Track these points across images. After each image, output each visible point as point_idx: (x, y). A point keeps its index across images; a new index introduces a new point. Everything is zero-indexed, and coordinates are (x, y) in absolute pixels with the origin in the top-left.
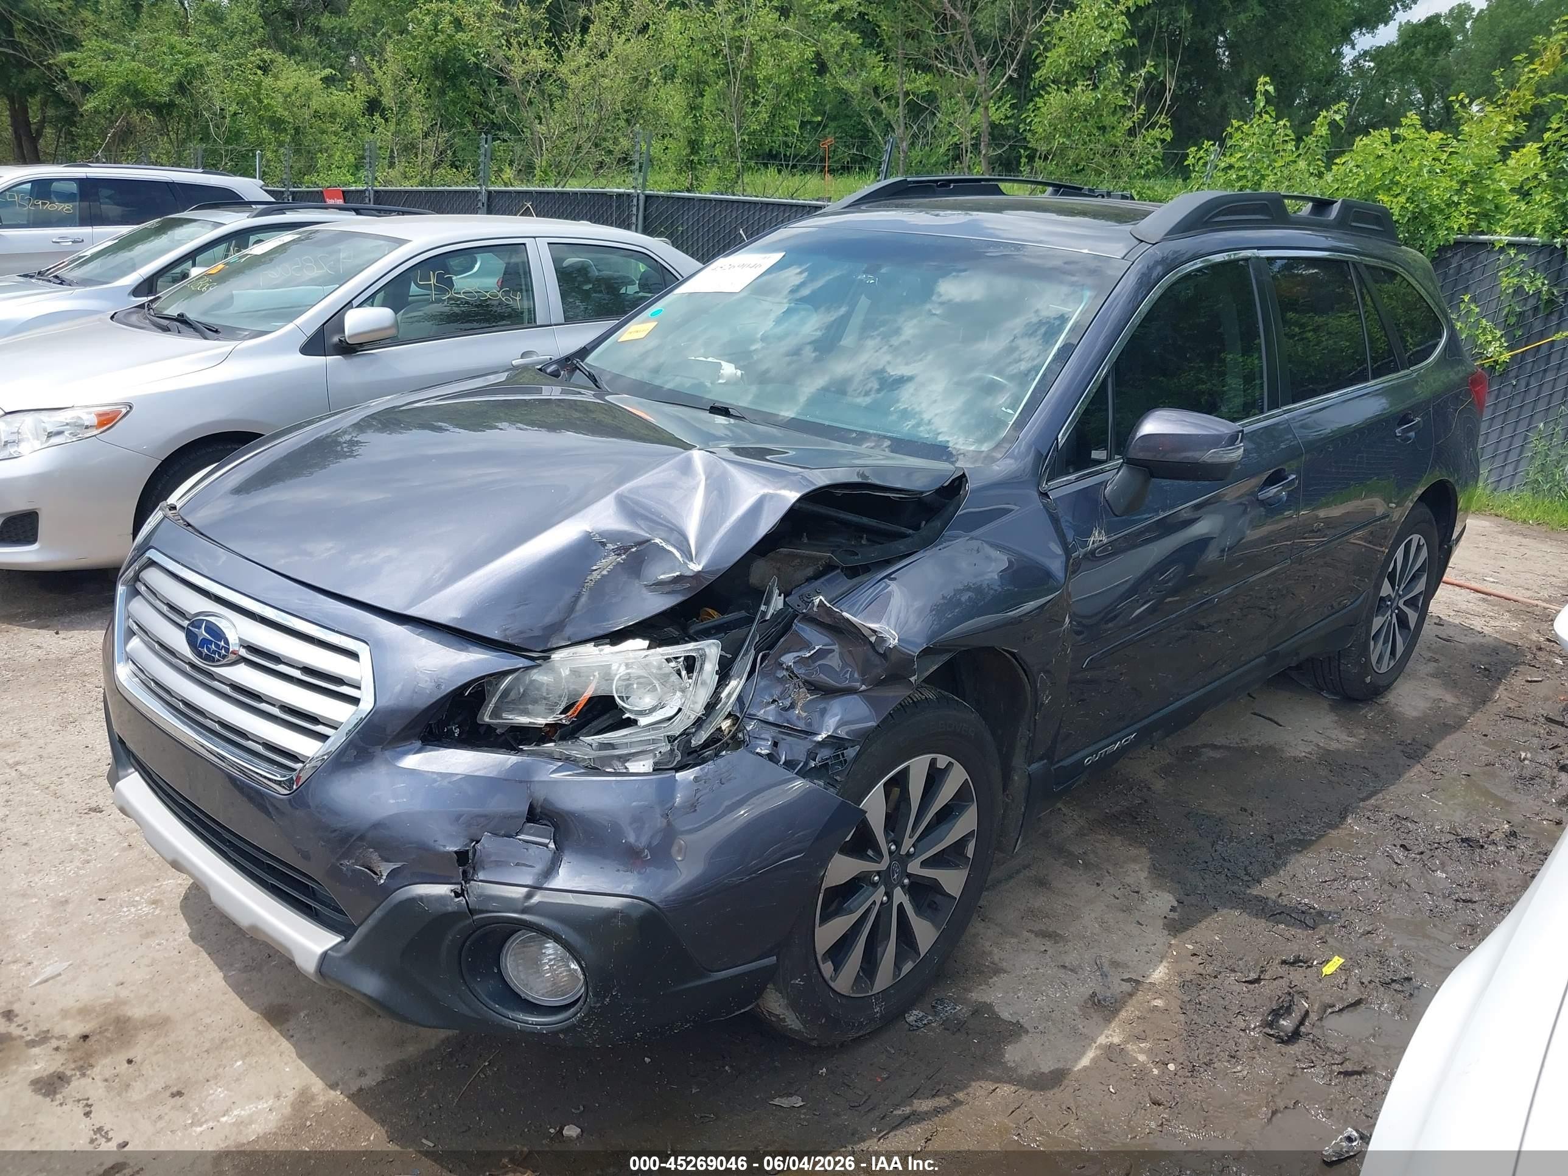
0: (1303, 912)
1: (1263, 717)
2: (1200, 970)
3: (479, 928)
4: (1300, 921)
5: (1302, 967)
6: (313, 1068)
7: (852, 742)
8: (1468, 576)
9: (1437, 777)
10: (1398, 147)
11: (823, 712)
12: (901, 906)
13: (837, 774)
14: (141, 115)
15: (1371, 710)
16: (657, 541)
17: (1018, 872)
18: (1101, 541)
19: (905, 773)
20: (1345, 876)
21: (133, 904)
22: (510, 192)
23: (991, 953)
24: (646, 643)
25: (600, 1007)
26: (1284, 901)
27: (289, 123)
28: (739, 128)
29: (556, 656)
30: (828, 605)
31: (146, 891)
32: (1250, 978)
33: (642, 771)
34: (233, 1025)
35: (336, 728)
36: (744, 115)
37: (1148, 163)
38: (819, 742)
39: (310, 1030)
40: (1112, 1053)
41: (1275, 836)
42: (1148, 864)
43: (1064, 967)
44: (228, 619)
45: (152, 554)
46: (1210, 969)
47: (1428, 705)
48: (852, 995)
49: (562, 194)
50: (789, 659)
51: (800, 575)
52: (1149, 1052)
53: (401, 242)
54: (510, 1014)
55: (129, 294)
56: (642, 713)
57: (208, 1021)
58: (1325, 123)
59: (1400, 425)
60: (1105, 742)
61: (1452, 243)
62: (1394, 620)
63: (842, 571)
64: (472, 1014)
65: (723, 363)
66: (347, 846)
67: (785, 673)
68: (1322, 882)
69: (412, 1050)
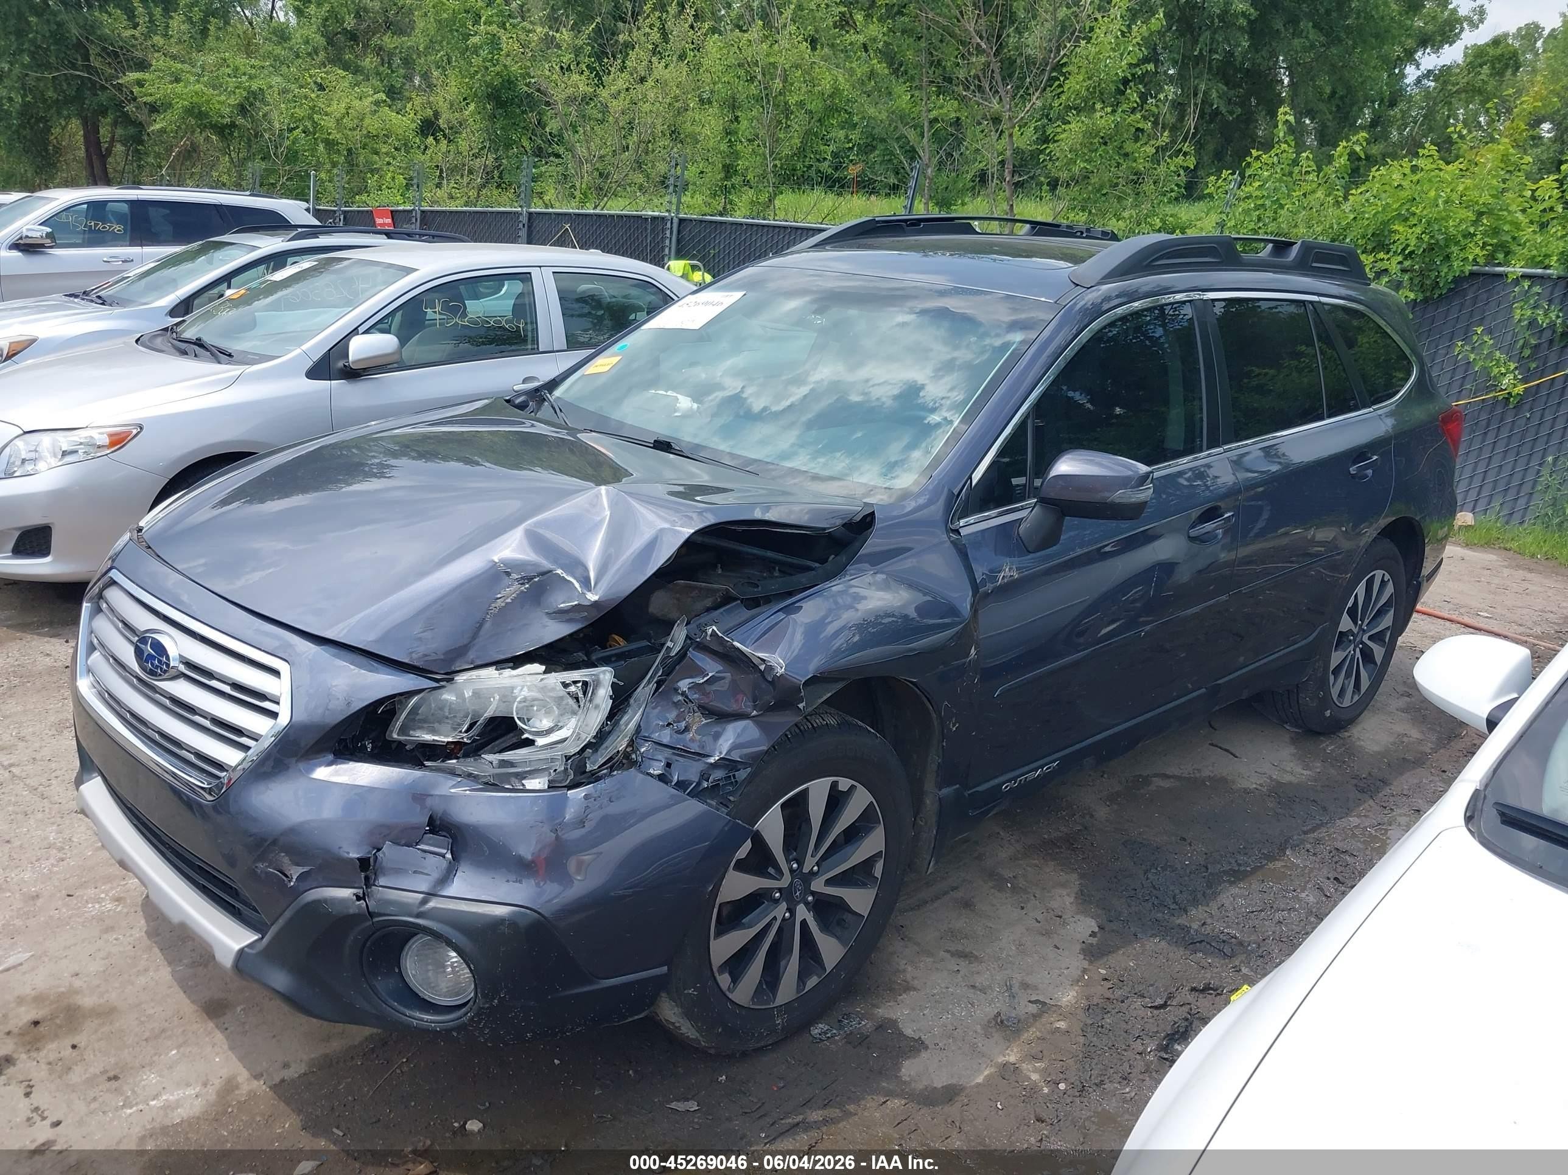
0: (1224, 941)
1: (1221, 748)
2: (1108, 994)
3: (378, 930)
4: (1219, 950)
5: (1211, 994)
6: (241, 1059)
7: (745, 765)
8: (1462, 610)
9: (1386, 812)
10: (1415, 178)
11: (717, 736)
12: (804, 923)
13: (731, 793)
14: (204, 135)
15: (1331, 744)
16: (559, 571)
17: (946, 893)
18: (1011, 576)
19: (804, 795)
20: (1272, 907)
21: (99, 901)
22: (550, 214)
23: (904, 971)
24: (543, 668)
25: (488, 1008)
26: (1208, 929)
27: (342, 144)
28: (772, 153)
29: (460, 678)
30: (720, 635)
31: (112, 889)
32: (1156, 1004)
33: (537, 788)
34: (173, 1016)
35: (257, 740)
36: (777, 141)
37: (1172, 191)
38: (711, 764)
39: (244, 1023)
40: (1008, 1071)
41: (1209, 866)
42: (1076, 889)
43: (973, 987)
44: (170, 636)
45: (115, 574)
46: (1118, 993)
47: (1391, 740)
48: (752, 1007)
49: (599, 216)
50: (684, 685)
51: (699, 606)
52: (1043, 1071)
53: (409, 271)
54: (408, 1012)
55: (166, 315)
56: (540, 734)
57: (152, 1011)
58: (1345, 153)
59: (1355, 463)
60: (1026, 769)
61: (1467, 274)
62: (1358, 654)
63: (742, 602)
64: (374, 1011)
65: (679, 396)
66: (262, 849)
67: (680, 698)
68: (1249, 912)
69: (336, 1046)
